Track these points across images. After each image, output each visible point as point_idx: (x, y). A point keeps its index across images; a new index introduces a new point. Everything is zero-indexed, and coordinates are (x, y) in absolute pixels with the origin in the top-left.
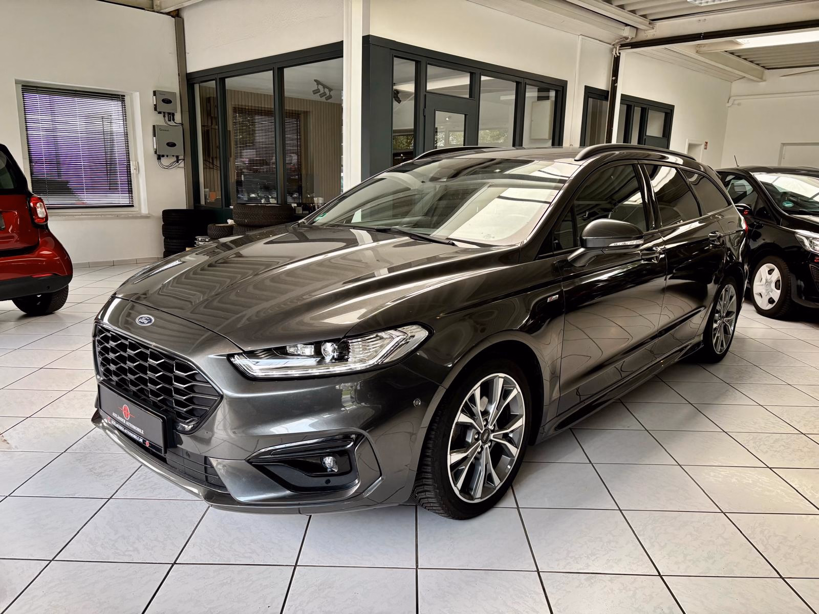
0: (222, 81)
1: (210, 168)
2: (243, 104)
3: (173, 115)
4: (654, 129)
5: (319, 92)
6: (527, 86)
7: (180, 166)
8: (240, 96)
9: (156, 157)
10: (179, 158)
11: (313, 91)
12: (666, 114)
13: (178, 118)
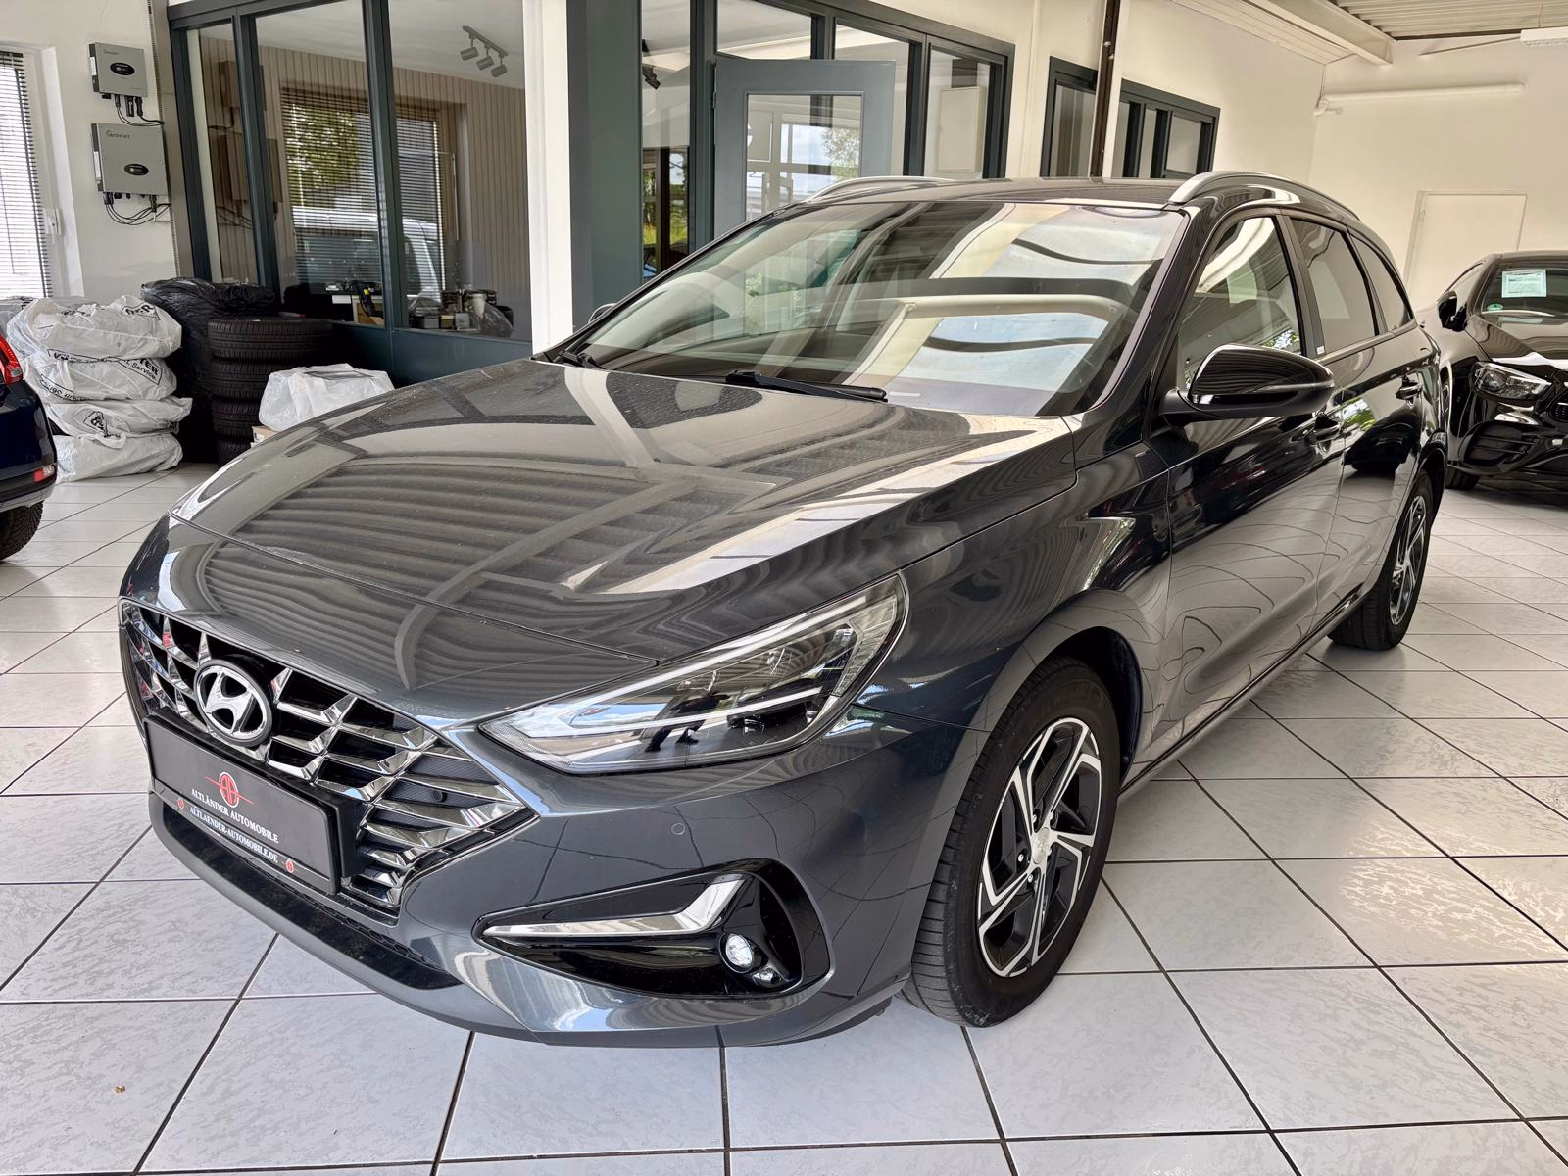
0: (249, 22)
1: (235, 225)
2: (307, 80)
3: (139, 101)
4: (1180, 155)
5: (476, 55)
6: (933, 52)
7: (160, 219)
8: (298, 63)
9: (102, 197)
10: (158, 202)
11: (462, 53)
12: (1205, 125)
13: (151, 109)
